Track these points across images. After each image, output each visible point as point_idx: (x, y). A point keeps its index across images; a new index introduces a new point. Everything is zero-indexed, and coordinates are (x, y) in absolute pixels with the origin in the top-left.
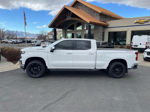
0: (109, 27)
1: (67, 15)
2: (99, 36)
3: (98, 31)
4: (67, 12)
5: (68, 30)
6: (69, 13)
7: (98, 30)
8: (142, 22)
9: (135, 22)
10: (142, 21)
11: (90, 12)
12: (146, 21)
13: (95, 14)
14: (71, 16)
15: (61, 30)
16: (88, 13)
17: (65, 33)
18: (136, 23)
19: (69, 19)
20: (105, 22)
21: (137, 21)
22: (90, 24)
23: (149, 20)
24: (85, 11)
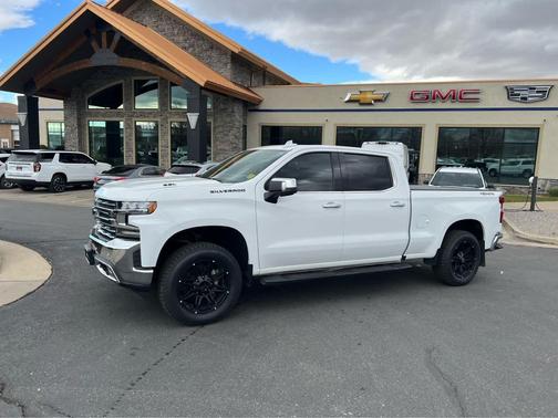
0: (262, 107)
1: (94, 44)
2: (231, 138)
3: (228, 120)
4: (94, 31)
5: (90, 107)
6: (104, 34)
7: (229, 115)
8: (368, 101)
9: (347, 99)
10: (369, 96)
11: (192, 46)
12: (380, 97)
13: (214, 54)
14: (116, 51)
15: (59, 104)
16: (184, 48)
17: (79, 119)
18: (349, 101)
19: (105, 63)
20: (247, 89)
21: (355, 97)
22: (204, 92)
23: (388, 95)
24: (171, 37)
